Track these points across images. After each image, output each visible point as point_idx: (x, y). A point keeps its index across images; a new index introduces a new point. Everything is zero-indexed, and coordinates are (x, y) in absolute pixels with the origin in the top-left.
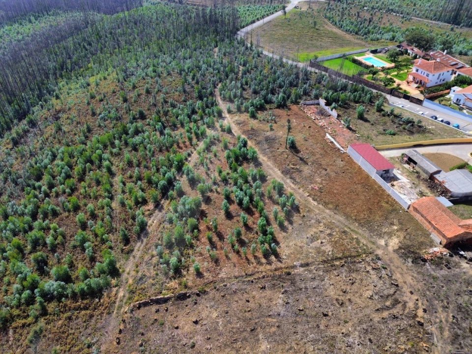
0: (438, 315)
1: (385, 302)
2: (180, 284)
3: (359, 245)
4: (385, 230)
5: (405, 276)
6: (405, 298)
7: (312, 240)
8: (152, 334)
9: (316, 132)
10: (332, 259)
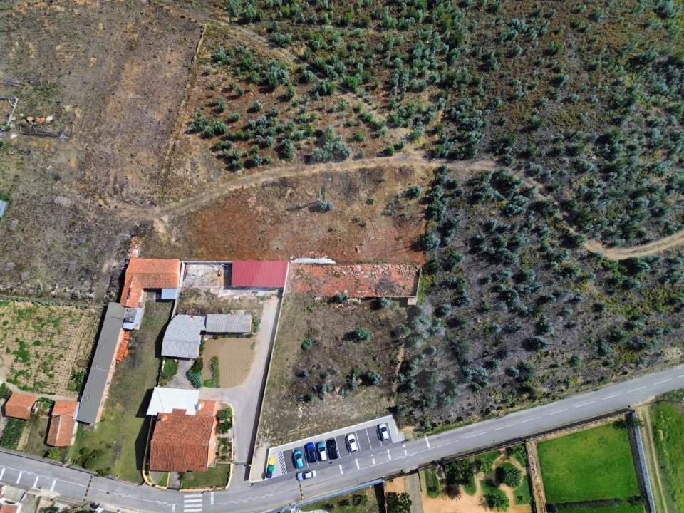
0: (94, 212)
1: (120, 184)
2: (205, 59)
3: (171, 198)
4: (175, 230)
5: (130, 213)
6: (115, 200)
7: (193, 164)
8: (177, 36)
9: (343, 252)
10: (169, 170)
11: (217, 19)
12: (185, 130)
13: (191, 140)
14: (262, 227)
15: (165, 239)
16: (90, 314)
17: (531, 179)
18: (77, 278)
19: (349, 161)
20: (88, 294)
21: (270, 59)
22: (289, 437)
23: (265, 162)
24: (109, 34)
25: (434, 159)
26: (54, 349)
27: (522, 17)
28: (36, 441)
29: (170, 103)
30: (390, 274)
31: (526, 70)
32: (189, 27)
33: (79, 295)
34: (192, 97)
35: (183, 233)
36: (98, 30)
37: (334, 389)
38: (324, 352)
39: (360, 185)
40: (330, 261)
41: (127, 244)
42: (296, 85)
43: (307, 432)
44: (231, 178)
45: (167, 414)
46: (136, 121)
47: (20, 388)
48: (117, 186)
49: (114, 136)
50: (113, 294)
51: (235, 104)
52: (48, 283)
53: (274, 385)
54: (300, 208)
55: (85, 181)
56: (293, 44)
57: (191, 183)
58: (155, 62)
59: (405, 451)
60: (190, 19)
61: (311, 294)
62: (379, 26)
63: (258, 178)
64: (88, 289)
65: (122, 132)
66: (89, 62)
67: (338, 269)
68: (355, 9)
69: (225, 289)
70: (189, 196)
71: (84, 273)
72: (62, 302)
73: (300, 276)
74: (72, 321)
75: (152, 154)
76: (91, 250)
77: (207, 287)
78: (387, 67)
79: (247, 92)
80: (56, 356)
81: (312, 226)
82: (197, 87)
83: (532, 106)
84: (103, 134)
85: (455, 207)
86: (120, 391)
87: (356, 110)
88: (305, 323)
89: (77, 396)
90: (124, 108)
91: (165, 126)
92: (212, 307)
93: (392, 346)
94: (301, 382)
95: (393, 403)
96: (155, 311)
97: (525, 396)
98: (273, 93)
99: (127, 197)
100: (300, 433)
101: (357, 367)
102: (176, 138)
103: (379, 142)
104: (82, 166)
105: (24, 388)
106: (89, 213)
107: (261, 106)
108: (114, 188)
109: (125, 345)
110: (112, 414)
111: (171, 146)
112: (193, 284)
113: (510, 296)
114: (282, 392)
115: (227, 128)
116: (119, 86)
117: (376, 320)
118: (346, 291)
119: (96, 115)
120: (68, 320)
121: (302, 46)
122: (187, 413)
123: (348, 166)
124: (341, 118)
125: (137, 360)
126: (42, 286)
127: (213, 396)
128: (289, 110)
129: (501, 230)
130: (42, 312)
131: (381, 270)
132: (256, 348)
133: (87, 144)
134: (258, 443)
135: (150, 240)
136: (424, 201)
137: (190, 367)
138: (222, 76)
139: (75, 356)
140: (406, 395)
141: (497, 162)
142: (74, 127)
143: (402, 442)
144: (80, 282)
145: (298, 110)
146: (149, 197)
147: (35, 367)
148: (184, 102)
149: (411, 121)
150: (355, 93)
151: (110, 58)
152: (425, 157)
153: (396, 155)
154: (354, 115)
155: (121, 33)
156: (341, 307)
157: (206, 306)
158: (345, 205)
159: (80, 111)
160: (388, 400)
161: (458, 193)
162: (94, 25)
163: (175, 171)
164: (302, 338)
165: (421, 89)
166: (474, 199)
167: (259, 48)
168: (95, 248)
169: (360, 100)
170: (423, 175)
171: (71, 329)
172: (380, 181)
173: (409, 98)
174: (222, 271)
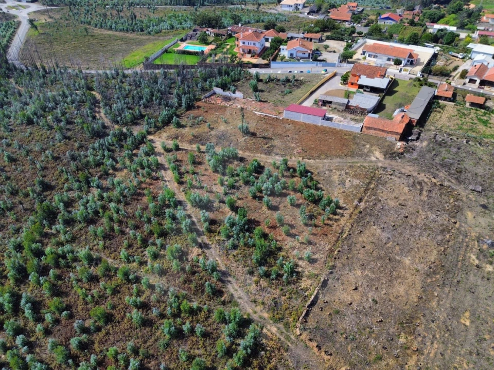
0: (440, 175)
3: (367, 168)
4: (365, 151)
5: (405, 168)
6: (420, 179)
11: (280, 339)
12: (346, 211)
14: (296, 136)
15: (375, 147)
18: (449, 143)
26: (460, 119)
39: (212, 137)
40: (256, 112)
41: (407, 151)
44: (311, 167)
45: (378, 78)
47: (481, 111)
49: (425, 225)
50: (417, 130)
52: (473, 145)
54: (262, 137)
55: (453, 198)
57: (347, 173)
61: (276, 105)
64: (438, 136)
65: (416, 227)
66: (472, 321)
70: (351, 166)
71: (444, 145)
73: (280, 112)
74: (449, 127)
76: (439, 155)
80: (457, 117)
81: (259, 128)
84: (439, 231)
88: (285, 98)
92: (344, 113)
94: (297, 84)
99: (408, 177)
102: (357, 207)
104: (458, 209)
106: (444, 176)
107: (265, 208)
114: (309, 83)
115: (303, 200)
116: (424, 276)
118: (253, 102)
120: (452, 128)
122: (366, 76)
126: (478, 146)
131: (226, 104)
135: (387, 150)
139: (443, 114)
141: (108, 129)
142: (476, 247)
144: (445, 141)
146: (387, 172)
147: (472, 116)
151: (440, 315)
152: (154, 142)
155: (426, 352)
156: (260, 99)
157: (347, 114)
158: (230, 131)
159: (472, 261)
163: (362, 184)
168: (435, 155)
171: (448, 124)
172: (196, 136)
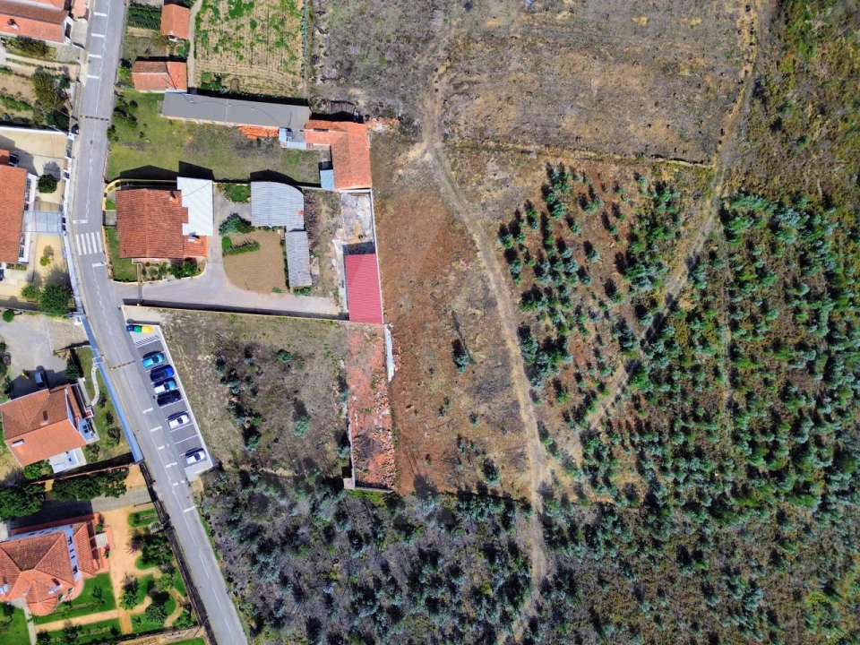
0: (427, 63)
1: (468, 90)
2: (660, 174)
3: (456, 160)
4: (414, 172)
5: (430, 110)
6: (446, 87)
7: (504, 182)
8: (691, 130)
9: (404, 389)
10: (493, 151)
11: (725, 180)
12: (552, 162)
13: (538, 173)
14: (427, 283)
15: (400, 160)
16: (295, 84)
17: (526, 624)
18: (339, 58)
19: (528, 386)
20: (319, 77)
21: (669, 262)
22: (174, 347)
23: (516, 276)
24: (684, 35)
25: (542, 497)
26: (248, 47)
27: (767, 601)
28: (139, 46)
29: (589, 136)
30: (381, 452)
31: (684, 611)
32: (708, 144)
33: (317, 66)
34: (600, 164)
35: (411, 183)
36: (690, 19)
37: (234, 395)
38: (278, 378)
39: (495, 403)
40: (391, 374)
41: (389, 114)
42: (632, 302)
43: (183, 368)
44: (489, 233)
45: (180, 202)
46: (559, 95)
47: (198, 14)
48: (466, 87)
49: (533, 70)
50: (323, 108)
51: (597, 224)
52: (329, 23)
53: (232, 322)
54: (457, 329)
55: (469, 44)
56: (695, 291)
57: (479, 183)
58: (649, 106)
59: (176, 484)
60: (720, 142)
61: (348, 354)
62: (737, 405)
63: (493, 270)
64: (327, 76)
65: (542, 80)
66: (640, 15)
67: (382, 386)
68: (760, 370)
69: (344, 246)
70: (461, 182)
71: (346, 65)
72: (307, 46)
73: (369, 338)
74: (285, 62)
75: (513, 125)
76: (377, 68)
77: (344, 225)
78: (672, 423)
79: (616, 238)
80: (241, 51)
81: (435, 346)
82: (617, 168)
83: (630, 623)
84: (537, 55)
85: (479, 530)
86: (208, 137)
87: (602, 387)
88: (310, 351)
89: (196, 86)
90: (575, 76)
91: (556, 135)
92: (319, 234)
93: (294, 461)
94: (240, 354)
95: (226, 466)
96: (307, 163)
97: (253, 624)
98: (617, 274)
99: (451, 103)
100: (180, 360)
101: (264, 420)
102: (539, 153)
103: (559, 422)
104: (489, 36)
105: (198, 20)
106: (425, 58)
107: (595, 259)
108: (462, 84)
109: (260, 135)
110: (179, 132)
111: (528, 148)
112: (346, 205)
113: (369, 604)
114: (225, 333)
115: (560, 218)
116: (607, 63)
117: (323, 439)
118: (355, 398)
119: (562, 41)
120: (286, 57)
121: (693, 303)
122: (184, 225)
123: (520, 385)
124: (589, 368)
125: (246, 151)
126: (325, 16)
127: (212, 250)
128: (594, 297)
129: (453, 589)
130: (293, 23)
131: (385, 441)
132: (275, 295)
133: (519, 36)
134: (164, 311)
135: (398, 143)
136: (483, 490)
137: (243, 217)
138: (636, 200)
139: (243, 74)
140: (238, 482)
141: (546, 581)
142: (543, 14)
143: (187, 479)
144: (334, 63)
145: (595, 309)
146: (453, 131)
147: (224, 27)
148: (593, 154)
149: (594, 462)
150: (629, 383)
151: (647, 43)
152: (544, 484)
153: (542, 448)
154: (594, 386)
155: (688, 52)
156: (335, 394)
157: (319, 227)
158: (467, 386)
159: (567, 18)
160: (230, 462)
161: (497, 531)
162: (697, 11)
163: (492, 159)
164: (291, 350)
165: (642, 471)
166: (490, 553)
167: (684, 245)
168: (380, 74)
169: (619, 391)
170: (518, 485)
171: (275, 63)
172: (503, 429)
173: (629, 457)
174: (366, 240)
